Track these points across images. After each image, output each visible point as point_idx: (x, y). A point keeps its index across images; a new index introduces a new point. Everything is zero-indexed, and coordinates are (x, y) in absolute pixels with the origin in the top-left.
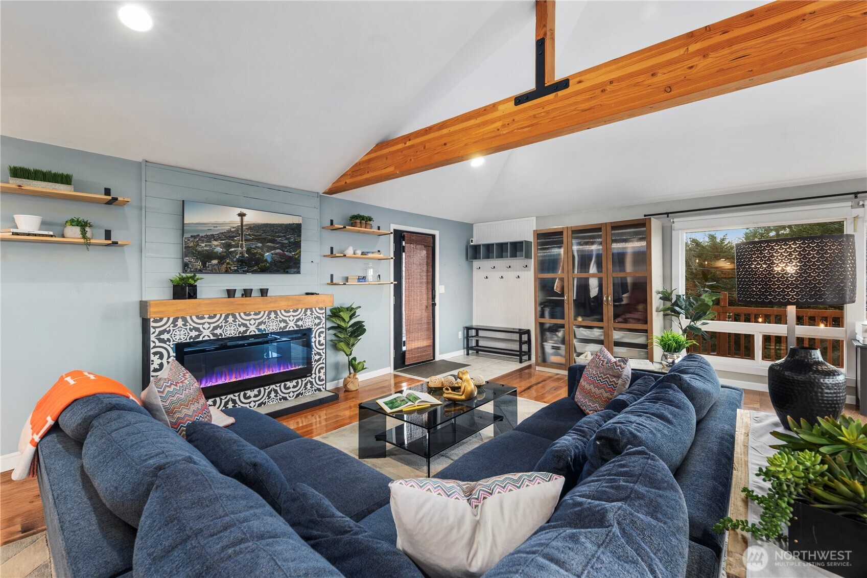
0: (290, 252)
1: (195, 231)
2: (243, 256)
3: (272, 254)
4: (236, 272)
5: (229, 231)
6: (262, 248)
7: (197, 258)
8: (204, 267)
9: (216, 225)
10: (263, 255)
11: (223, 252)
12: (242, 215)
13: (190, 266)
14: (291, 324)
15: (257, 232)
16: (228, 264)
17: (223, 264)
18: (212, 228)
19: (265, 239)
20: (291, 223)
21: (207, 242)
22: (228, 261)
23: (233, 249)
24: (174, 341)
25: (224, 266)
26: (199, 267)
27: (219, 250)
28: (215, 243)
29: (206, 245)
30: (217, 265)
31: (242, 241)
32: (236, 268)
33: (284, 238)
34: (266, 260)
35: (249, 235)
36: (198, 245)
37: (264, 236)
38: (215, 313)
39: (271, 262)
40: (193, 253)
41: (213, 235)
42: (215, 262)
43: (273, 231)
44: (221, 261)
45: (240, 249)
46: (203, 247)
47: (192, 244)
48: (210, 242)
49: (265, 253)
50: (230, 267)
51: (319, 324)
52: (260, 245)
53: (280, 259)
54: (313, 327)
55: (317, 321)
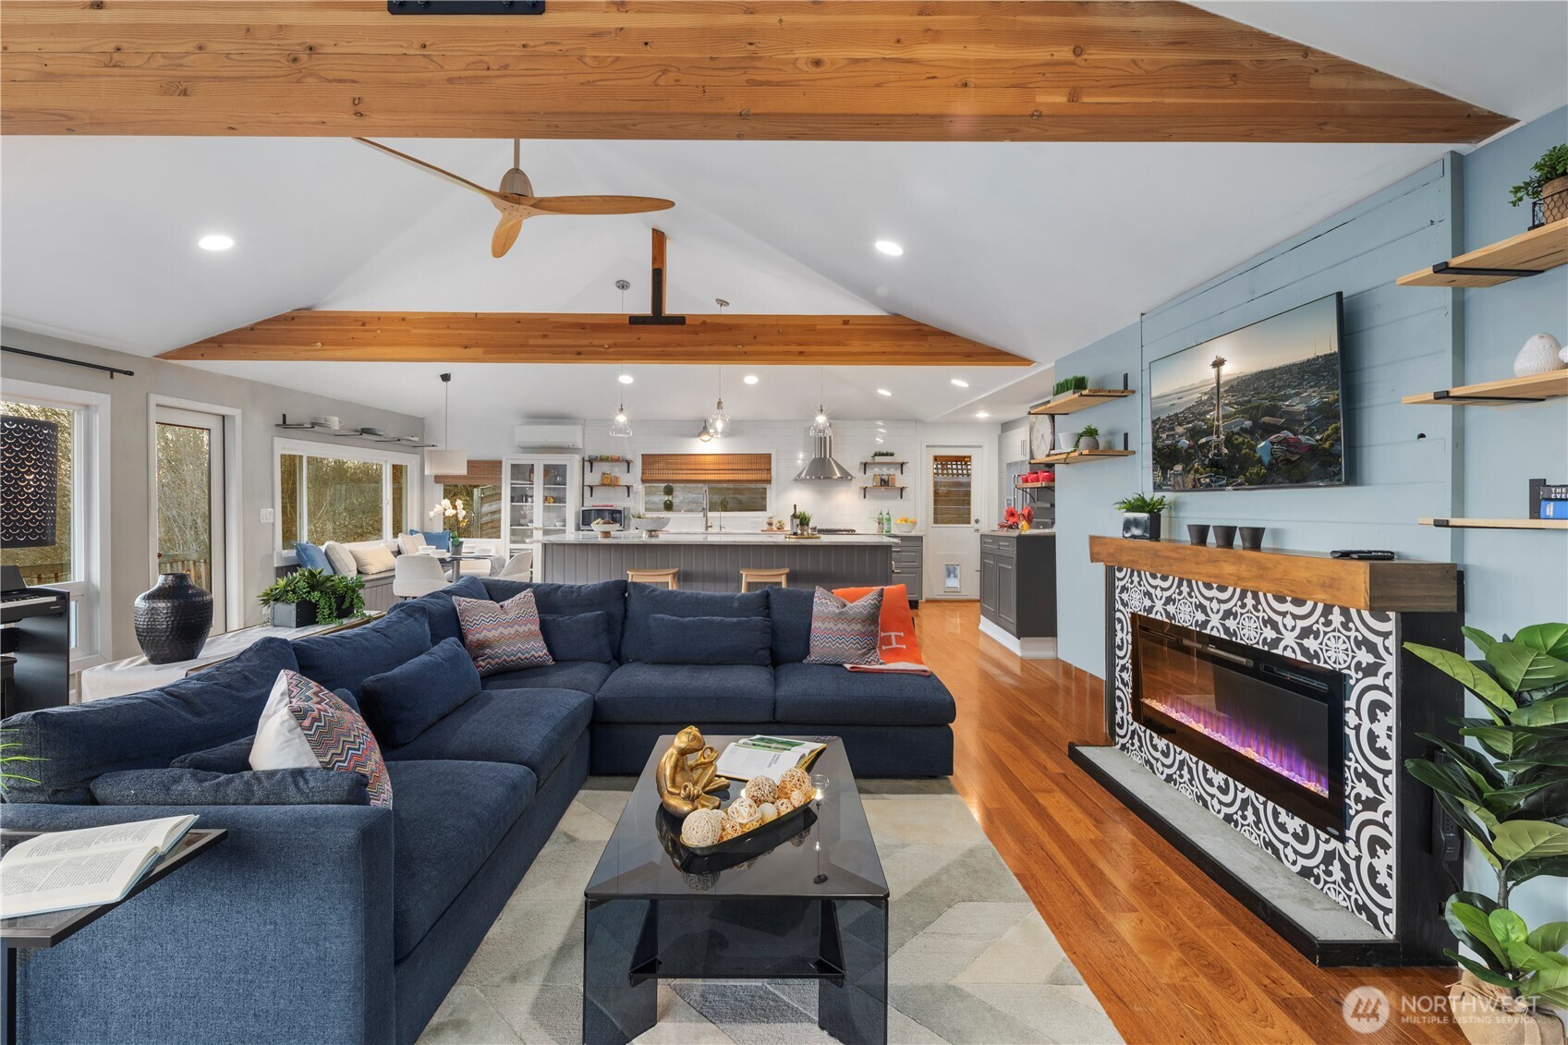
0: (1311, 434)
2: (1219, 454)
3: (1272, 443)
4: (1208, 487)
5: (1200, 402)
6: (1250, 431)
10: (1253, 448)
11: (1190, 446)
12: (1219, 363)
14: (1290, 639)
15: (1244, 395)
16: (1197, 471)
17: (1189, 471)
18: (1176, 401)
19: (1257, 408)
20: (1311, 356)
22: (1197, 464)
23: (1204, 440)
24: (1131, 607)
25: (1193, 476)
27: (1185, 443)
28: (1180, 430)
29: (1170, 435)
30: (1181, 474)
31: (1218, 420)
32: (1208, 481)
33: (1298, 400)
34: (1260, 461)
35: (1229, 404)
37: (1255, 402)
39: (1270, 463)
41: (1177, 414)
42: (1179, 468)
43: (1273, 388)
44: (1187, 465)
45: (1214, 437)
49: (1258, 441)
50: (1199, 479)
51: (1371, 670)
52: (1248, 423)
53: (1289, 456)
54: (1352, 673)
55: (1365, 657)
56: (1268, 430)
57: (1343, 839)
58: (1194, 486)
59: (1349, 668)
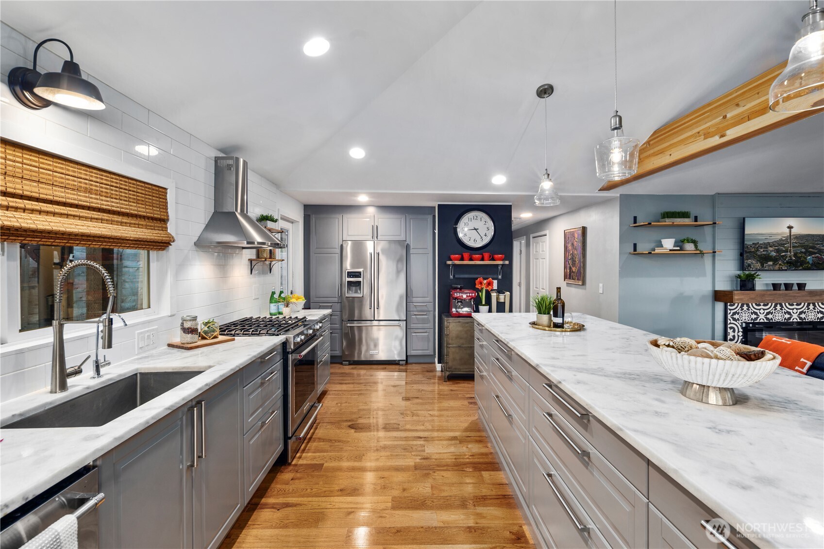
1: (756, 240)
2: (791, 259)
3: (813, 257)
4: (786, 270)
5: (781, 240)
6: (805, 253)
7: (757, 261)
8: (762, 267)
9: (771, 235)
10: (806, 258)
12: (790, 228)
13: (752, 266)
15: (801, 241)
16: (780, 264)
17: (776, 264)
18: (768, 237)
19: (808, 246)
21: (765, 248)
22: (780, 262)
23: (784, 254)
24: (741, 320)
25: (777, 266)
26: (758, 268)
27: (774, 254)
28: (771, 249)
29: (764, 250)
30: (772, 265)
31: (790, 248)
32: (786, 267)
33: (821, 245)
34: (808, 263)
35: (796, 243)
36: (758, 250)
37: (807, 243)
40: (754, 257)
41: (769, 243)
42: (771, 263)
43: (813, 240)
44: (775, 262)
45: (789, 253)
46: (761, 252)
47: (753, 250)
48: (767, 248)
49: (807, 256)
50: (781, 267)
52: (804, 250)
53: (819, 262)
56: (812, 253)
58: (779, 269)
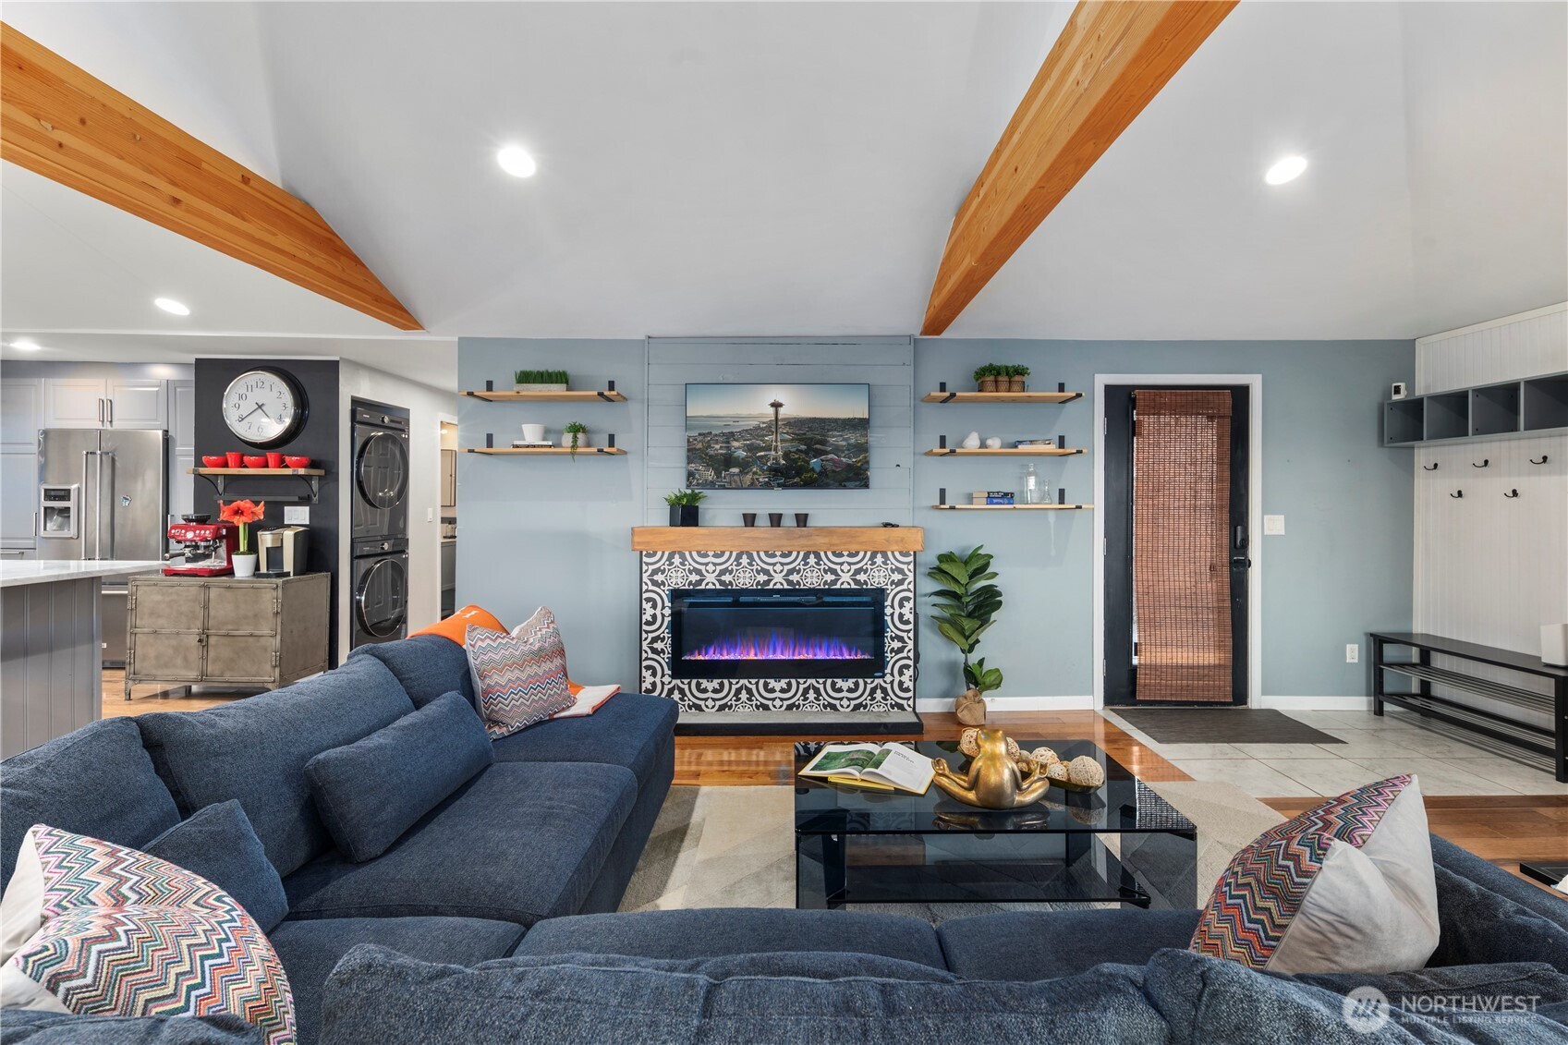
0: (849, 458)
1: (705, 427)
2: (778, 463)
3: (822, 461)
4: (767, 486)
5: (757, 428)
6: (806, 452)
7: (708, 466)
8: (717, 478)
9: (737, 419)
10: (808, 463)
11: (747, 457)
12: (776, 405)
13: (697, 476)
14: (846, 577)
15: (799, 430)
16: (755, 473)
17: (747, 473)
18: (731, 423)
19: (811, 439)
20: (851, 417)
21: (723, 442)
22: (755, 469)
23: (762, 454)
24: (669, 585)
25: (749, 477)
26: (710, 478)
27: (742, 454)
28: (736, 444)
29: (721, 447)
30: (737, 476)
31: (776, 441)
32: (767, 480)
33: (841, 439)
34: (813, 470)
35: (787, 433)
36: (709, 446)
37: (809, 435)
38: (722, 549)
39: (820, 471)
40: (702, 458)
41: (732, 433)
42: (735, 470)
43: (822, 428)
44: (744, 469)
45: (773, 453)
46: (717, 450)
47: (700, 446)
48: (728, 442)
49: (811, 458)
50: (757, 479)
51: (901, 582)
52: (803, 447)
53: (834, 468)
54: (889, 587)
55: (897, 577)
56: (818, 453)
57: (883, 677)
58: (752, 484)
59: (887, 585)
